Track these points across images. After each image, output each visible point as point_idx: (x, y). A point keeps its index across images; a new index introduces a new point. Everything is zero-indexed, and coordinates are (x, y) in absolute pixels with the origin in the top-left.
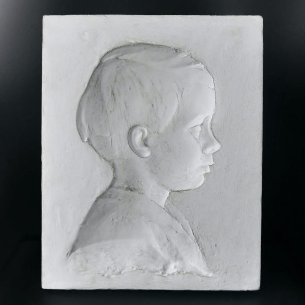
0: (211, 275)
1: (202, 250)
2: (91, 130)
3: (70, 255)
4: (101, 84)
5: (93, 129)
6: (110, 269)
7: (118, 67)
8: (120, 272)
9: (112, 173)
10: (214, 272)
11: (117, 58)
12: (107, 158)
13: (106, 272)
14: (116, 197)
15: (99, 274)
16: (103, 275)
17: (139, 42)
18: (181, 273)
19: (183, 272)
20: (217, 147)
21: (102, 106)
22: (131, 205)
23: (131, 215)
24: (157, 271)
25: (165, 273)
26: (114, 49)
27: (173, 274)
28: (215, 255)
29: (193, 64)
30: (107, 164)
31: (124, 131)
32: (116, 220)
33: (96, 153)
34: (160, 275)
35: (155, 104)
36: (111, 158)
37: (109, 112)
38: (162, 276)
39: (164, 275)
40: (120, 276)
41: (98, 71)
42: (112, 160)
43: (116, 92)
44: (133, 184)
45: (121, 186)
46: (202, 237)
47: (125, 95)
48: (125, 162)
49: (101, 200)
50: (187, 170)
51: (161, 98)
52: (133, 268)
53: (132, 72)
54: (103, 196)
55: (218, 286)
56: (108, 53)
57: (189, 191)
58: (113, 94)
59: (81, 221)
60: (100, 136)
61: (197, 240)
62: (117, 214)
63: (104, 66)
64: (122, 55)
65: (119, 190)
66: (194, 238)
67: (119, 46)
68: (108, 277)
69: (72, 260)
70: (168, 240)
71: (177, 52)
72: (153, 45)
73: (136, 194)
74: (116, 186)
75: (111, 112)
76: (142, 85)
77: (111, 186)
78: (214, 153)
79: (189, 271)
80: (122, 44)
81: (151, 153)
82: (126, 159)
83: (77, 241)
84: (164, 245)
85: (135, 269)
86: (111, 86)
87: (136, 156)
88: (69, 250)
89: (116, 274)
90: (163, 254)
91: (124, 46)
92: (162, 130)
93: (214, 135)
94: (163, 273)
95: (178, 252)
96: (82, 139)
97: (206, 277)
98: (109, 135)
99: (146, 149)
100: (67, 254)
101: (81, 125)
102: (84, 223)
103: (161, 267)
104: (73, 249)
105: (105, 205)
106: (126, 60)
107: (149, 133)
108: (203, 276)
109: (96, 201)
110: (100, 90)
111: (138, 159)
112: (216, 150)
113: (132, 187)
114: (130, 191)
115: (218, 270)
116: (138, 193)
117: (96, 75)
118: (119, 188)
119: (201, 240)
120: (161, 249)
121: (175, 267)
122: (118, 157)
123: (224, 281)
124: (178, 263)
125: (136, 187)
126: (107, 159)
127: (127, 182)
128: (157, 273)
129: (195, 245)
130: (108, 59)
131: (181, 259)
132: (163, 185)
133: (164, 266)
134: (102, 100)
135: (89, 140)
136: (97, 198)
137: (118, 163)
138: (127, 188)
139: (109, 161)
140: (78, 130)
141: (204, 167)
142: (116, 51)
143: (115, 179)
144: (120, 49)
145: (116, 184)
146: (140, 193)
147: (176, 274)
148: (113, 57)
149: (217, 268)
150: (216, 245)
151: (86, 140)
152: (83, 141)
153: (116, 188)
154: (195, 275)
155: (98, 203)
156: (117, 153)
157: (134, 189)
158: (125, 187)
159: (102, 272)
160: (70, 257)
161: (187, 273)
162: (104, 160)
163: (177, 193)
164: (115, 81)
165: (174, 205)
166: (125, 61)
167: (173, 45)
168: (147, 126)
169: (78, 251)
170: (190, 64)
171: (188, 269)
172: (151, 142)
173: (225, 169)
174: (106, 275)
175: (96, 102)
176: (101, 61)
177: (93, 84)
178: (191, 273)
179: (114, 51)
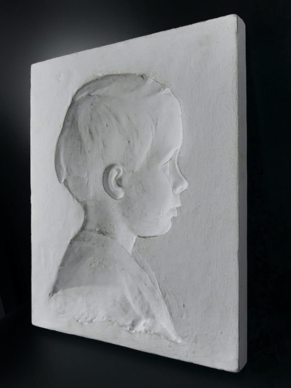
0: (179, 341)
1: (169, 309)
2: (69, 170)
3: (52, 295)
4: (77, 123)
5: (71, 170)
6: (83, 316)
7: (92, 104)
8: (92, 321)
9: (83, 215)
10: (183, 338)
11: (89, 95)
12: (80, 199)
13: (80, 318)
14: (89, 240)
15: (74, 318)
16: (77, 321)
17: (105, 74)
18: (148, 332)
19: (150, 331)
20: (185, 185)
21: (81, 146)
22: (105, 250)
23: (107, 261)
24: (125, 326)
25: (133, 329)
26: (84, 86)
27: (140, 332)
28: (184, 318)
29: (162, 89)
30: (79, 205)
31: (100, 171)
32: (93, 266)
33: (70, 194)
34: (126, 331)
35: (131, 140)
36: (84, 200)
37: (87, 152)
38: (129, 332)
39: (131, 331)
40: (91, 324)
41: (73, 110)
42: (84, 201)
43: (93, 131)
44: (105, 228)
45: (93, 229)
46: (168, 294)
47: (103, 133)
48: (98, 204)
49: (76, 243)
50: (160, 214)
51: (137, 133)
52: (103, 318)
53: (107, 107)
54: (76, 238)
55: (187, 355)
56: (78, 91)
57: (156, 238)
58: (91, 133)
59: (59, 263)
60: (78, 177)
61: (164, 296)
62: (94, 259)
63: (77, 105)
64: (94, 91)
65: (92, 233)
66: (161, 293)
67: (88, 82)
68: (82, 323)
69: (54, 301)
70: (140, 293)
71: (144, 78)
72: (119, 75)
73: (109, 238)
74: (88, 229)
75: (89, 152)
76: (118, 121)
77: (83, 228)
78: (181, 193)
79: (157, 332)
80: (90, 80)
81: (125, 194)
82: (99, 200)
83: (57, 282)
84: (136, 297)
85: (105, 319)
86: (88, 125)
87: (109, 197)
88: (51, 290)
89: (89, 322)
90: (135, 308)
91: (93, 81)
92: (137, 169)
93: (180, 171)
94: (131, 329)
95: (149, 308)
96: (60, 180)
97: (174, 342)
98: (86, 175)
99: (120, 189)
100: (50, 294)
101: (60, 166)
102: (62, 265)
103: (130, 322)
104: (54, 291)
105: (80, 248)
106: (99, 96)
107: (124, 172)
108: (171, 341)
109: (71, 243)
110: (78, 130)
111: (111, 201)
112: (184, 189)
113: (103, 230)
114: (102, 235)
115: (187, 336)
116: (110, 238)
117: (71, 114)
118: (91, 231)
119: (167, 296)
120: (133, 302)
121: (144, 325)
122: (91, 198)
123: (194, 352)
124: (148, 321)
125: (108, 231)
126: (80, 201)
127: (98, 225)
128: (125, 328)
129: (162, 302)
130: (80, 97)
131: (153, 317)
132: (133, 230)
133: (133, 321)
134: (80, 139)
135: (65, 181)
136: (71, 240)
137: (91, 205)
138: (98, 231)
139: (81, 203)
140: (56, 171)
141: (172, 210)
142: (86, 87)
143: (86, 222)
144: (90, 85)
145: (88, 227)
146: (111, 238)
147: (143, 332)
148: (85, 94)
149: (186, 334)
150: (184, 306)
151: (63, 181)
152: (60, 183)
153: (89, 230)
154: (162, 337)
155: (73, 245)
156: (91, 194)
157: (106, 232)
158: (97, 230)
159: (77, 318)
160: (52, 298)
161: (155, 333)
162: (76, 201)
163: (143, 239)
164: (91, 119)
165: (140, 253)
166: (97, 97)
167: (137, 71)
168: (123, 164)
169: (60, 293)
170: (159, 90)
171: (157, 330)
172: (125, 182)
173: (193, 212)
174: (79, 321)
175: (74, 143)
176: (73, 100)
177: (68, 124)
178: (158, 335)
179: (84, 88)
